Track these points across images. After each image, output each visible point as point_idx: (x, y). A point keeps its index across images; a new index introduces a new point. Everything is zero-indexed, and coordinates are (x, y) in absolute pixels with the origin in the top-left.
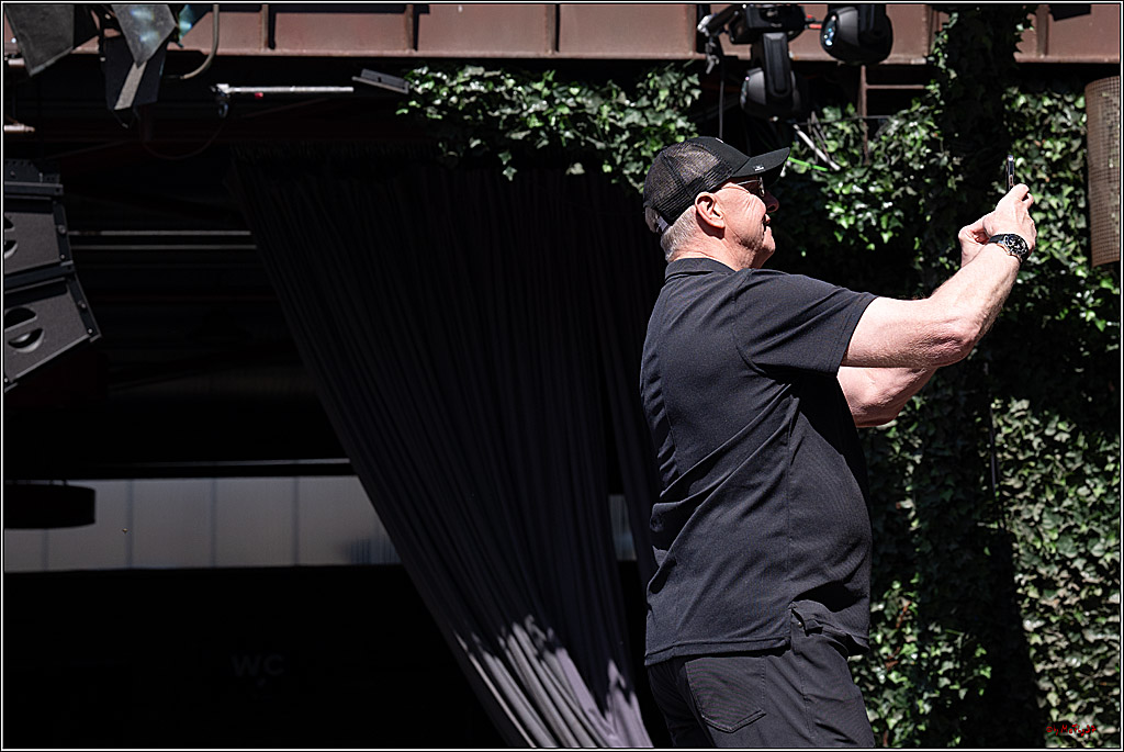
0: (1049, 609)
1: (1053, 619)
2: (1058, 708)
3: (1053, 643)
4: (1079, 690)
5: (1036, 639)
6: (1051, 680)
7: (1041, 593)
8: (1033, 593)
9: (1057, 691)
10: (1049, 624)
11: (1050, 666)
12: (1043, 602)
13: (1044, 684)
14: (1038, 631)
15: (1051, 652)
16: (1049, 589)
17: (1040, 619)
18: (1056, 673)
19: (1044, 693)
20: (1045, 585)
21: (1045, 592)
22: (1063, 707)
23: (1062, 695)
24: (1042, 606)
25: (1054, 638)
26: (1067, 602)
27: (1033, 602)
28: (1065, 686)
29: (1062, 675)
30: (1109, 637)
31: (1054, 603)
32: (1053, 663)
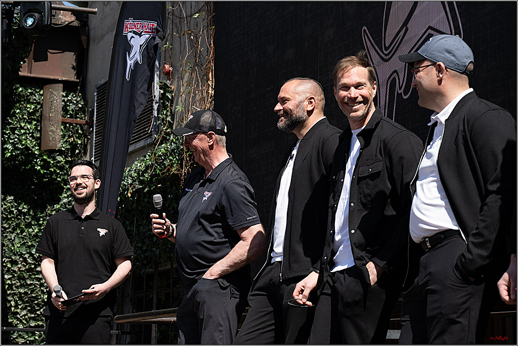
0: (14, 271)
1: (16, 275)
2: (14, 307)
3: (15, 283)
4: (23, 301)
5: (9, 282)
6: (13, 297)
7: (12, 266)
8: (9, 265)
9: (14, 301)
10: (14, 276)
11: (13, 292)
12: (13, 269)
13: (10, 298)
14: (9, 279)
15: (14, 287)
16: (15, 264)
17: (11, 275)
18: (15, 294)
19: (10, 301)
20: (14, 263)
21: (13, 265)
22: (16, 307)
23: (16, 302)
24: (12, 270)
25: (15, 282)
26: (21, 269)
27: (9, 268)
28: (18, 299)
29: (17, 295)
30: (35, 282)
31: (16, 270)
32: (14, 291)
